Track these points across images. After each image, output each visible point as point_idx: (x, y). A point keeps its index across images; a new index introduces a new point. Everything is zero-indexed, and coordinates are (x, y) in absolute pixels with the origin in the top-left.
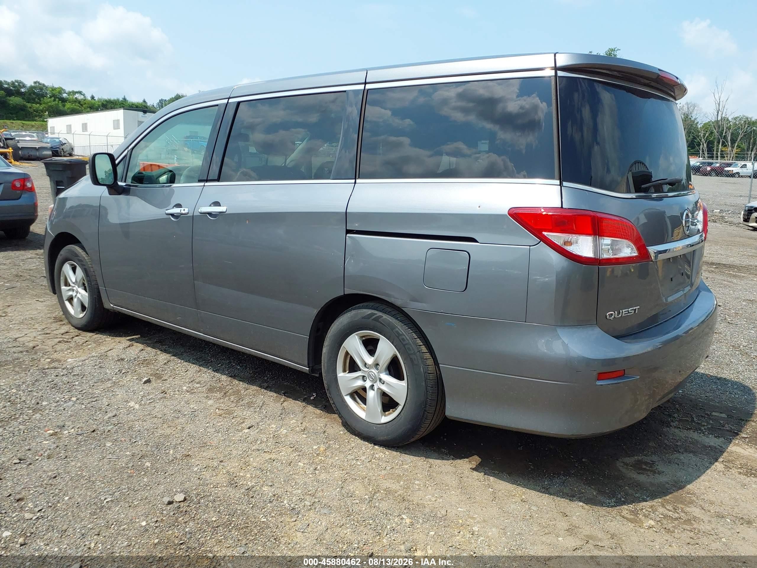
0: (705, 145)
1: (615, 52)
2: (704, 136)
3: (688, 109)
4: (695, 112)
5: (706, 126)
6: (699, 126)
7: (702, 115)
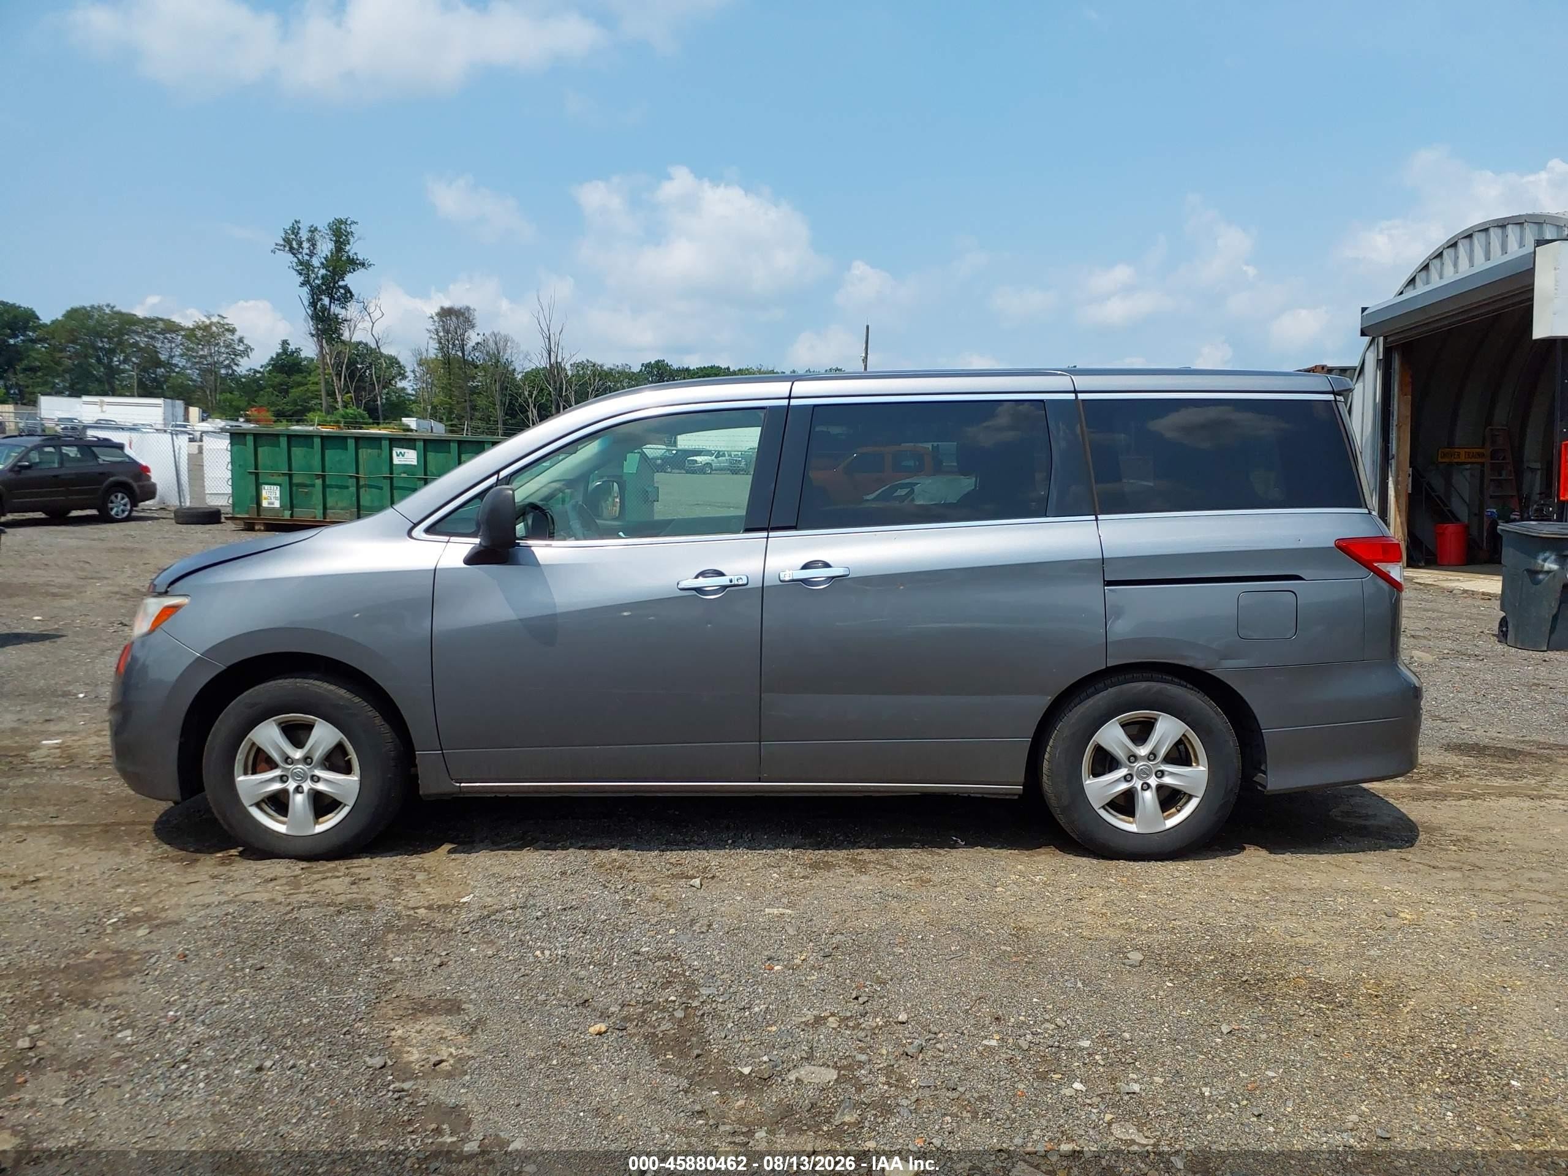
0: (535, 412)
1: (348, 227)
2: (531, 396)
3: (496, 344)
4: (509, 351)
5: (532, 376)
6: (520, 377)
7: (521, 357)
